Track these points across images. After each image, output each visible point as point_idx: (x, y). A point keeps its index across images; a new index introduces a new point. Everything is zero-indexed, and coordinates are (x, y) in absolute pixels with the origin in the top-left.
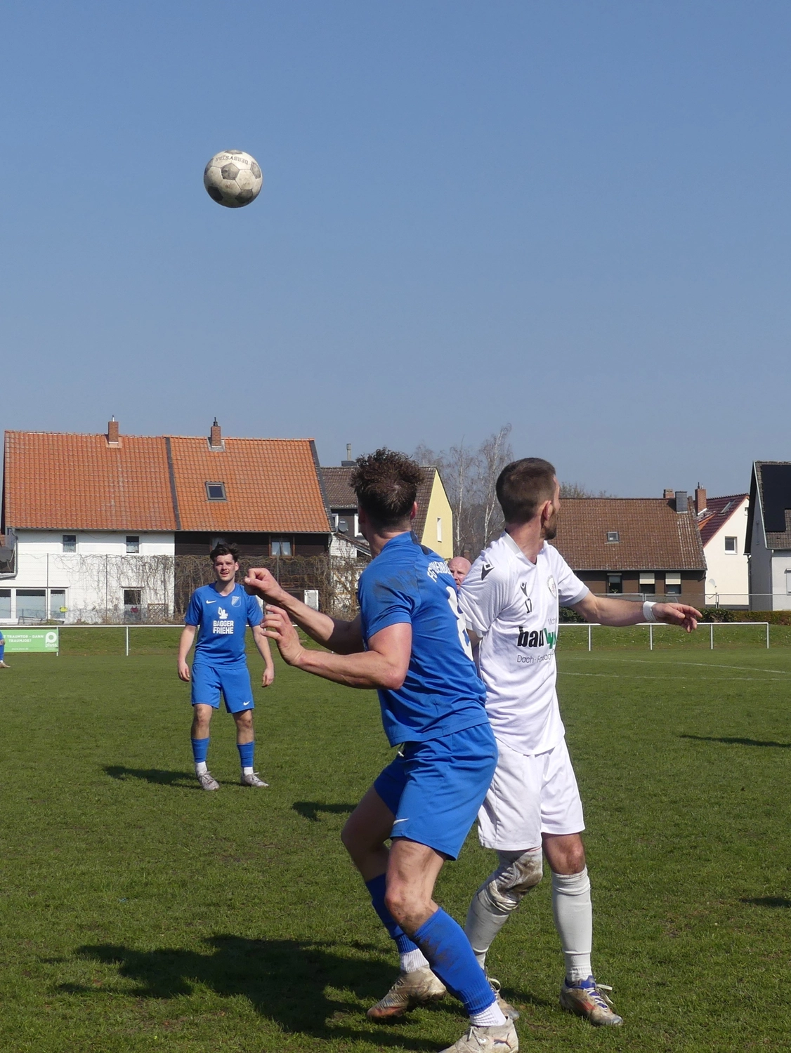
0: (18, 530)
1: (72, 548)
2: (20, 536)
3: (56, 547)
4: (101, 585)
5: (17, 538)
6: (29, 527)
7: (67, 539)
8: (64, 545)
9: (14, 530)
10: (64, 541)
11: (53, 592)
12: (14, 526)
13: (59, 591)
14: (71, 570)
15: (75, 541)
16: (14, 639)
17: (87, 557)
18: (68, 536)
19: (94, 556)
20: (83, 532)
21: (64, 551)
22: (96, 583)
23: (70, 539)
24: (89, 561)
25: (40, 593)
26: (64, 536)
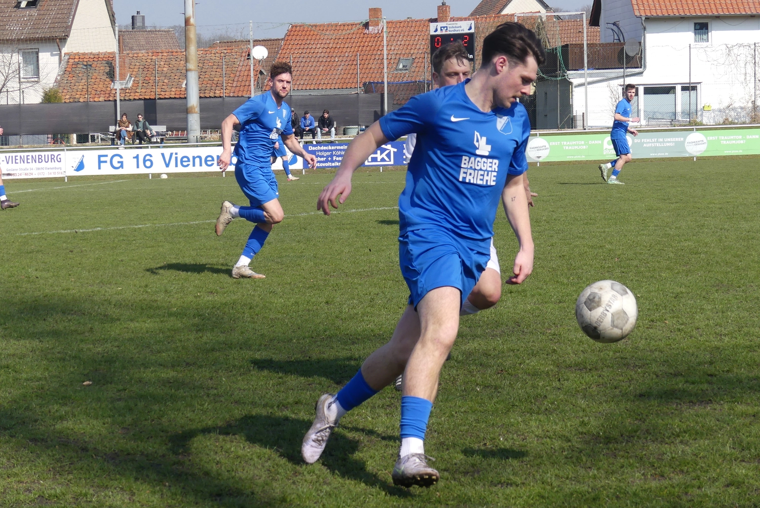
0: (647, 19)
1: (705, 37)
2: (649, 26)
3: (686, 36)
4: (748, 78)
5: (645, 29)
6: (660, 15)
7: (698, 27)
8: (695, 34)
9: (644, 18)
10: (695, 29)
11: (684, 89)
12: (643, 14)
13: (689, 88)
14: (715, 63)
15: (707, 29)
16: (726, 140)
17: (733, 46)
18: (699, 24)
19: (741, 45)
20: (718, 18)
21: (696, 41)
22: (743, 77)
23: (702, 27)
24: (735, 51)
25: (668, 90)
26: (695, 24)
